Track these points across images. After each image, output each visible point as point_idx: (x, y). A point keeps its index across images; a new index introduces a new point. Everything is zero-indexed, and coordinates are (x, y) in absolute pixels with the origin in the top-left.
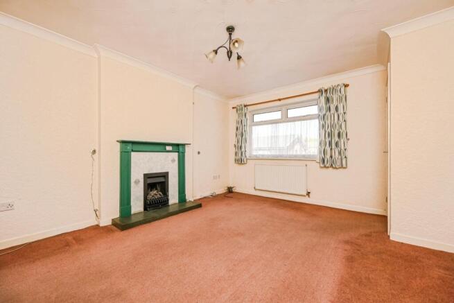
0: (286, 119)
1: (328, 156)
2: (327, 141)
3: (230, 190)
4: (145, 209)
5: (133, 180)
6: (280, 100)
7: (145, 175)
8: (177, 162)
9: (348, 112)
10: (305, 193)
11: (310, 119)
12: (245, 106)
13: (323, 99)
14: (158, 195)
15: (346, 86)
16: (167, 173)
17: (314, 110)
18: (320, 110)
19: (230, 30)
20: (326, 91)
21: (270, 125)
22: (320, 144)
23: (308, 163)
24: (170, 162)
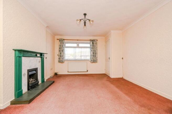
0: (78, 47)
1: (93, 59)
2: (93, 55)
3: (56, 74)
4: (28, 90)
5: (23, 74)
6: (78, 40)
7: (28, 70)
8: (40, 63)
9: (98, 47)
10: (86, 71)
11: (87, 48)
12: (64, 40)
13: (91, 43)
14: (33, 81)
15: (97, 40)
16: (37, 68)
17: (89, 45)
18: (91, 46)
19: (85, 15)
20: (92, 40)
21: (73, 48)
22: (91, 56)
23: (87, 61)
24: (38, 62)
